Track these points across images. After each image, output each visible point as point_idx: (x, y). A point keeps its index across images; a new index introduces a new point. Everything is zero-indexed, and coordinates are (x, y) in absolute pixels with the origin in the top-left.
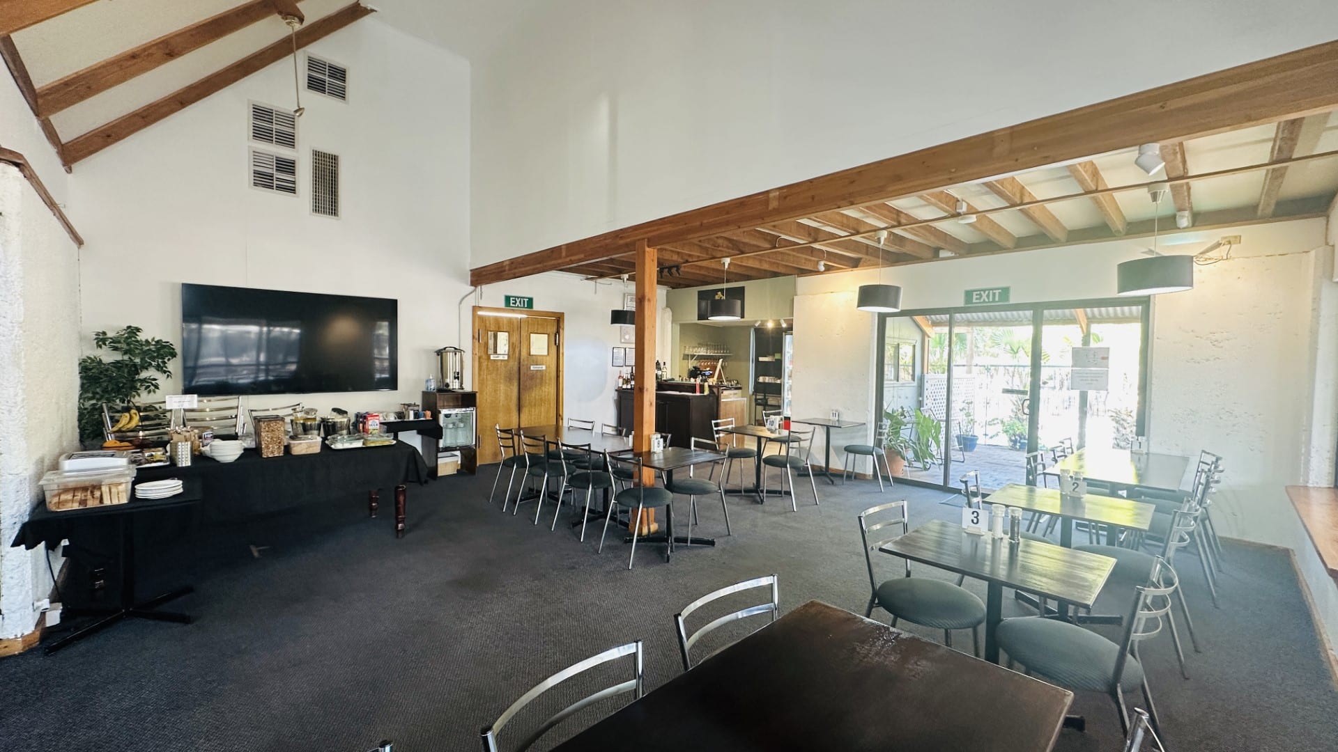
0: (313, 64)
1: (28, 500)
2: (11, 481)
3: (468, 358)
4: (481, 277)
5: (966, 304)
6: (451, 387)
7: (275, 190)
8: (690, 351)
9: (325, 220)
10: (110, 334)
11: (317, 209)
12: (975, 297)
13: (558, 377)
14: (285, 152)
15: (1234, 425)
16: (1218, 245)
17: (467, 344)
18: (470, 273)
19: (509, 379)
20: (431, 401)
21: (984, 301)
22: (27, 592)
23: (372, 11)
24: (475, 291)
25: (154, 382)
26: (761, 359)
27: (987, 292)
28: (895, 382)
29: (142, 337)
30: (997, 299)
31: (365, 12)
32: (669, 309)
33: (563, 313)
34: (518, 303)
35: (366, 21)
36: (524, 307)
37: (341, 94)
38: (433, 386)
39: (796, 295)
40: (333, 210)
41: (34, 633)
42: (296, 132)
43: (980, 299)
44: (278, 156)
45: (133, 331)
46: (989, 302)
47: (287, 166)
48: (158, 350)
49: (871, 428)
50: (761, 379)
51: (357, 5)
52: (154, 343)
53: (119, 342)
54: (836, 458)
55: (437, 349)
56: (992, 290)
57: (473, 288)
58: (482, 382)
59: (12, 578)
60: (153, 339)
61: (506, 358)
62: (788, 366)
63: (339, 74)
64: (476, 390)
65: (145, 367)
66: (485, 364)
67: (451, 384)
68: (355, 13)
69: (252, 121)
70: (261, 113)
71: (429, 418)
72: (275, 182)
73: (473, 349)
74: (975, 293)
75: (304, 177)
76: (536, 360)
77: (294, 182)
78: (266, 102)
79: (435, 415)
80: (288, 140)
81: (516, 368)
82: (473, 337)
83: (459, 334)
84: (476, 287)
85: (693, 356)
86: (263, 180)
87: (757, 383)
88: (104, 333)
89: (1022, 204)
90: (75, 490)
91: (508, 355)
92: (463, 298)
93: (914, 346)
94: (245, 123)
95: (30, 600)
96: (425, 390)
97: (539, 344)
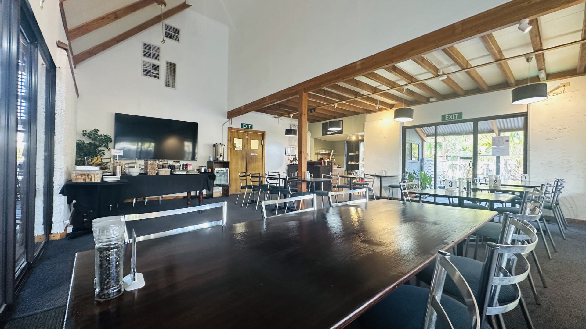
0: (167, 27)
1: (64, 179)
2: (58, 171)
3: (226, 148)
4: (231, 114)
5: (442, 121)
6: (219, 160)
7: (151, 77)
8: (318, 151)
9: (170, 89)
10: (88, 132)
11: (167, 85)
12: (446, 117)
13: (263, 158)
14: (156, 62)
15: (570, 167)
16: (559, 87)
17: (225, 142)
18: (227, 113)
19: (242, 158)
20: (210, 165)
21: (451, 119)
22: (62, 216)
23: (191, 6)
24: (229, 121)
25: (103, 152)
26: (350, 154)
27: (452, 115)
28: (410, 160)
29: (99, 133)
30: (456, 118)
31: (188, 6)
32: (309, 132)
33: (265, 132)
34: (246, 127)
35: (188, 10)
36: (249, 128)
37: (177, 39)
38: (211, 159)
39: (365, 122)
40: (173, 86)
41: (64, 232)
42: (160, 54)
43: (449, 118)
44: (153, 63)
45: (96, 131)
46: (453, 119)
47: (156, 68)
48: (105, 139)
49: (400, 178)
50: (350, 163)
51: (185, 3)
52: (104, 136)
53: (91, 135)
54: (385, 192)
55: (213, 144)
56: (454, 114)
57: (228, 120)
58: (231, 159)
59: (57, 209)
60: (104, 135)
61: (241, 149)
62: (362, 156)
63: (177, 31)
64: (229, 161)
65: (100, 146)
66: (232, 152)
67: (219, 159)
68: (184, 6)
69: (143, 49)
70: (147, 47)
71: (210, 171)
72: (151, 74)
73: (228, 145)
74: (446, 116)
75: (163, 72)
76: (253, 151)
77: (159, 74)
78: (148, 42)
79: (213, 170)
80: (157, 57)
81: (245, 154)
82: (228, 140)
83: (222, 137)
84: (229, 119)
85: (319, 153)
86: (147, 73)
87: (348, 165)
88: (86, 131)
89: (467, 68)
90: (82, 175)
91: (242, 149)
92: (224, 124)
93: (419, 145)
94: (140, 50)
95: (63, 220)
96: (208, 161)
97: (255, 144)
